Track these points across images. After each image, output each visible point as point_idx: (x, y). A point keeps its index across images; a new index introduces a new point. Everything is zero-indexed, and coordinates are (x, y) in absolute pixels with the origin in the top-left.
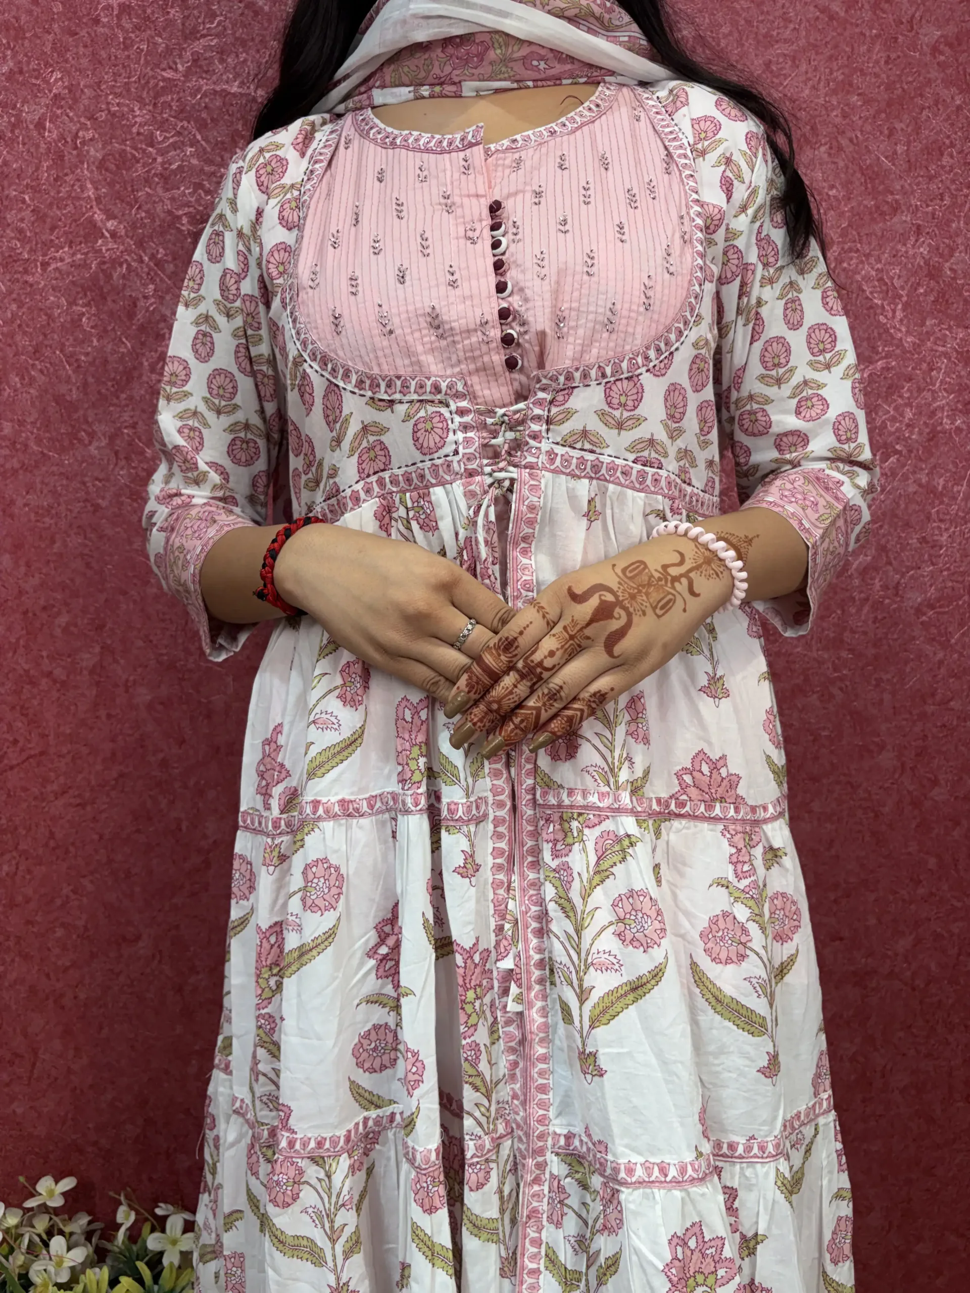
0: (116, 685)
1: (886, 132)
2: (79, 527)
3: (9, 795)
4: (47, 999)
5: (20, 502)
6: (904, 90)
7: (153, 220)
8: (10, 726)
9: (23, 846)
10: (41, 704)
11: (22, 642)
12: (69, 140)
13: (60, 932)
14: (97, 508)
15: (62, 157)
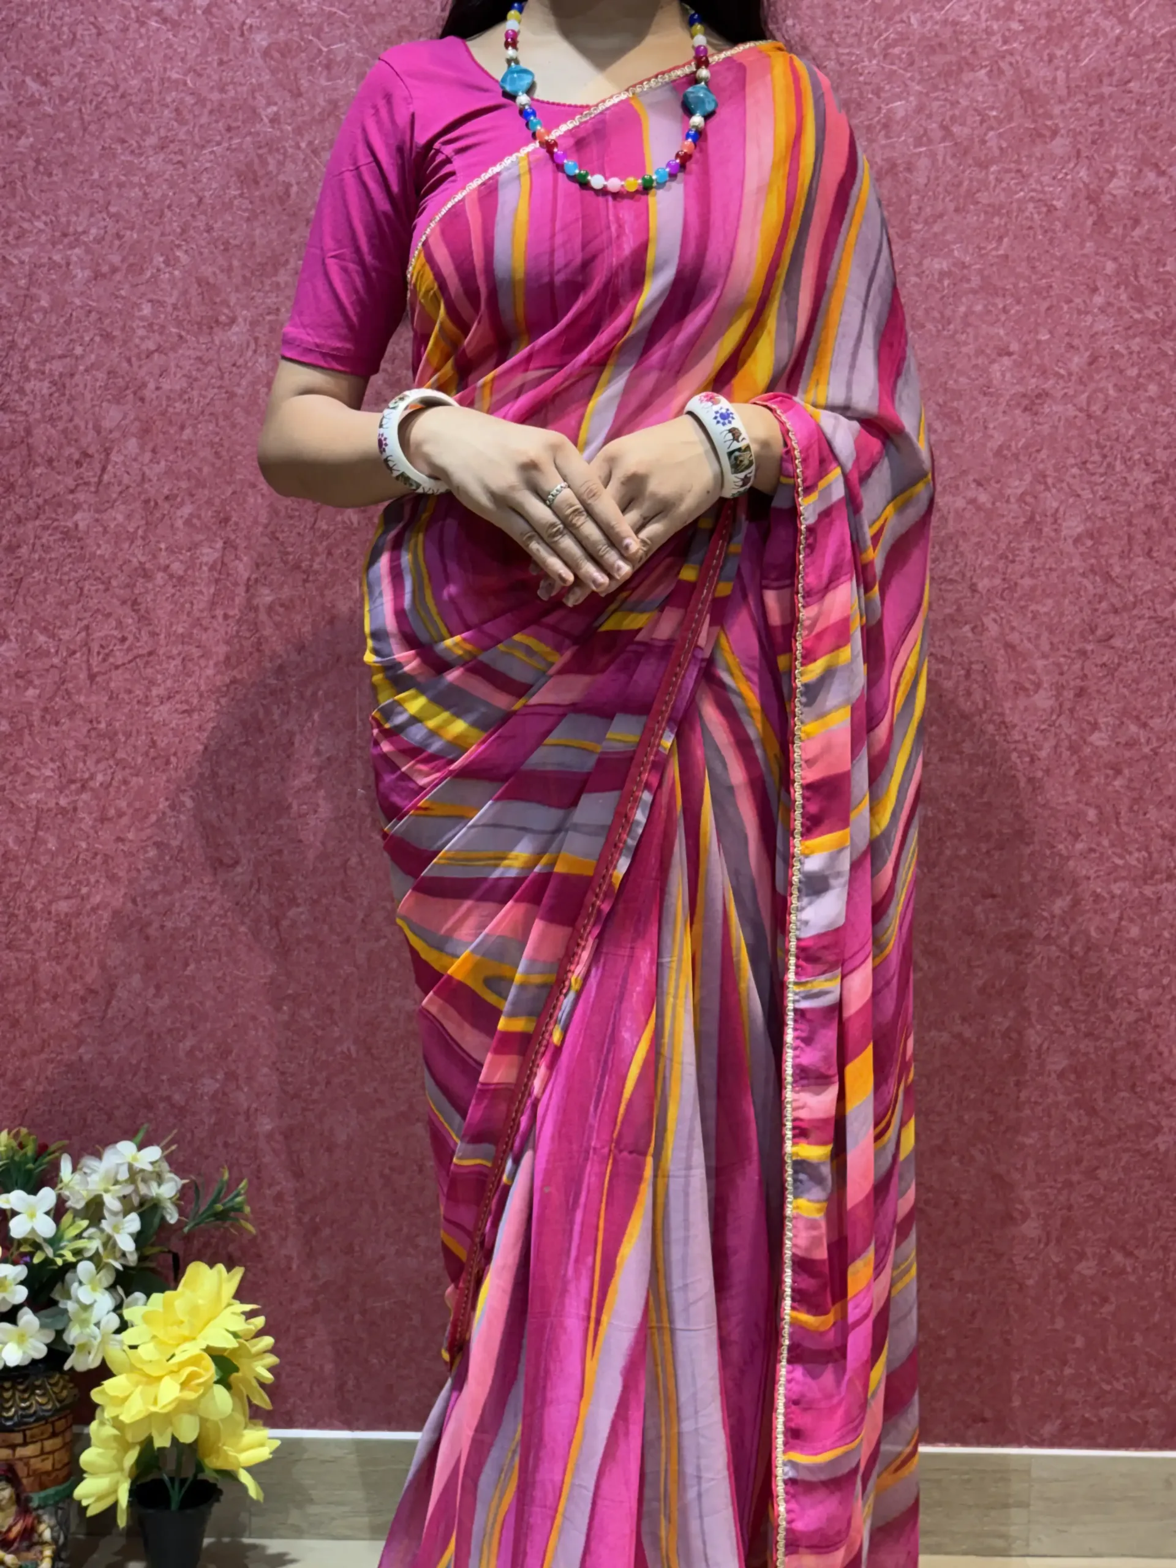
0: (236, 584)
1: (1046, 58)
2: (211, 414)
3: (111, 698)
4: (131, 926)
5: (152, 385)
6: (1064, 19)
7: (313, 107)
8: (120, 624)
9: (120, 755)
10: (154, 601)
11: (140, 532)
12: (236, 26)
13: (152, 853)
14: (231, 395)
15: (227, 44)
